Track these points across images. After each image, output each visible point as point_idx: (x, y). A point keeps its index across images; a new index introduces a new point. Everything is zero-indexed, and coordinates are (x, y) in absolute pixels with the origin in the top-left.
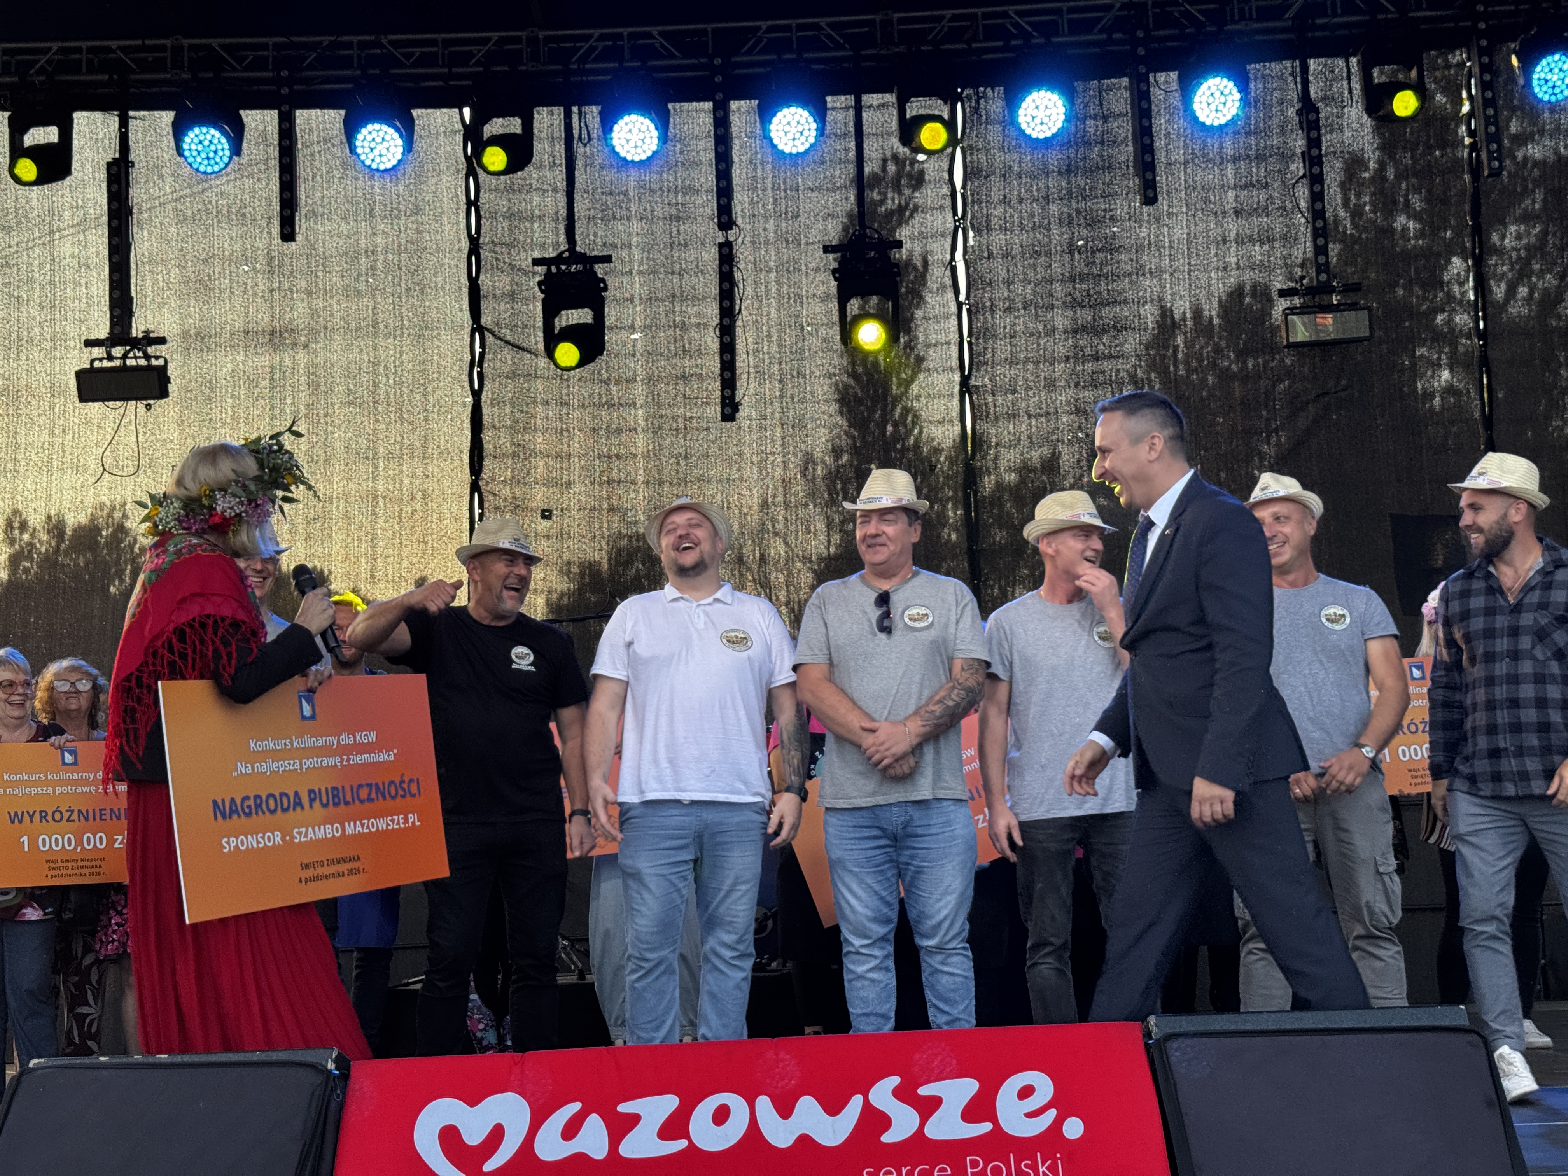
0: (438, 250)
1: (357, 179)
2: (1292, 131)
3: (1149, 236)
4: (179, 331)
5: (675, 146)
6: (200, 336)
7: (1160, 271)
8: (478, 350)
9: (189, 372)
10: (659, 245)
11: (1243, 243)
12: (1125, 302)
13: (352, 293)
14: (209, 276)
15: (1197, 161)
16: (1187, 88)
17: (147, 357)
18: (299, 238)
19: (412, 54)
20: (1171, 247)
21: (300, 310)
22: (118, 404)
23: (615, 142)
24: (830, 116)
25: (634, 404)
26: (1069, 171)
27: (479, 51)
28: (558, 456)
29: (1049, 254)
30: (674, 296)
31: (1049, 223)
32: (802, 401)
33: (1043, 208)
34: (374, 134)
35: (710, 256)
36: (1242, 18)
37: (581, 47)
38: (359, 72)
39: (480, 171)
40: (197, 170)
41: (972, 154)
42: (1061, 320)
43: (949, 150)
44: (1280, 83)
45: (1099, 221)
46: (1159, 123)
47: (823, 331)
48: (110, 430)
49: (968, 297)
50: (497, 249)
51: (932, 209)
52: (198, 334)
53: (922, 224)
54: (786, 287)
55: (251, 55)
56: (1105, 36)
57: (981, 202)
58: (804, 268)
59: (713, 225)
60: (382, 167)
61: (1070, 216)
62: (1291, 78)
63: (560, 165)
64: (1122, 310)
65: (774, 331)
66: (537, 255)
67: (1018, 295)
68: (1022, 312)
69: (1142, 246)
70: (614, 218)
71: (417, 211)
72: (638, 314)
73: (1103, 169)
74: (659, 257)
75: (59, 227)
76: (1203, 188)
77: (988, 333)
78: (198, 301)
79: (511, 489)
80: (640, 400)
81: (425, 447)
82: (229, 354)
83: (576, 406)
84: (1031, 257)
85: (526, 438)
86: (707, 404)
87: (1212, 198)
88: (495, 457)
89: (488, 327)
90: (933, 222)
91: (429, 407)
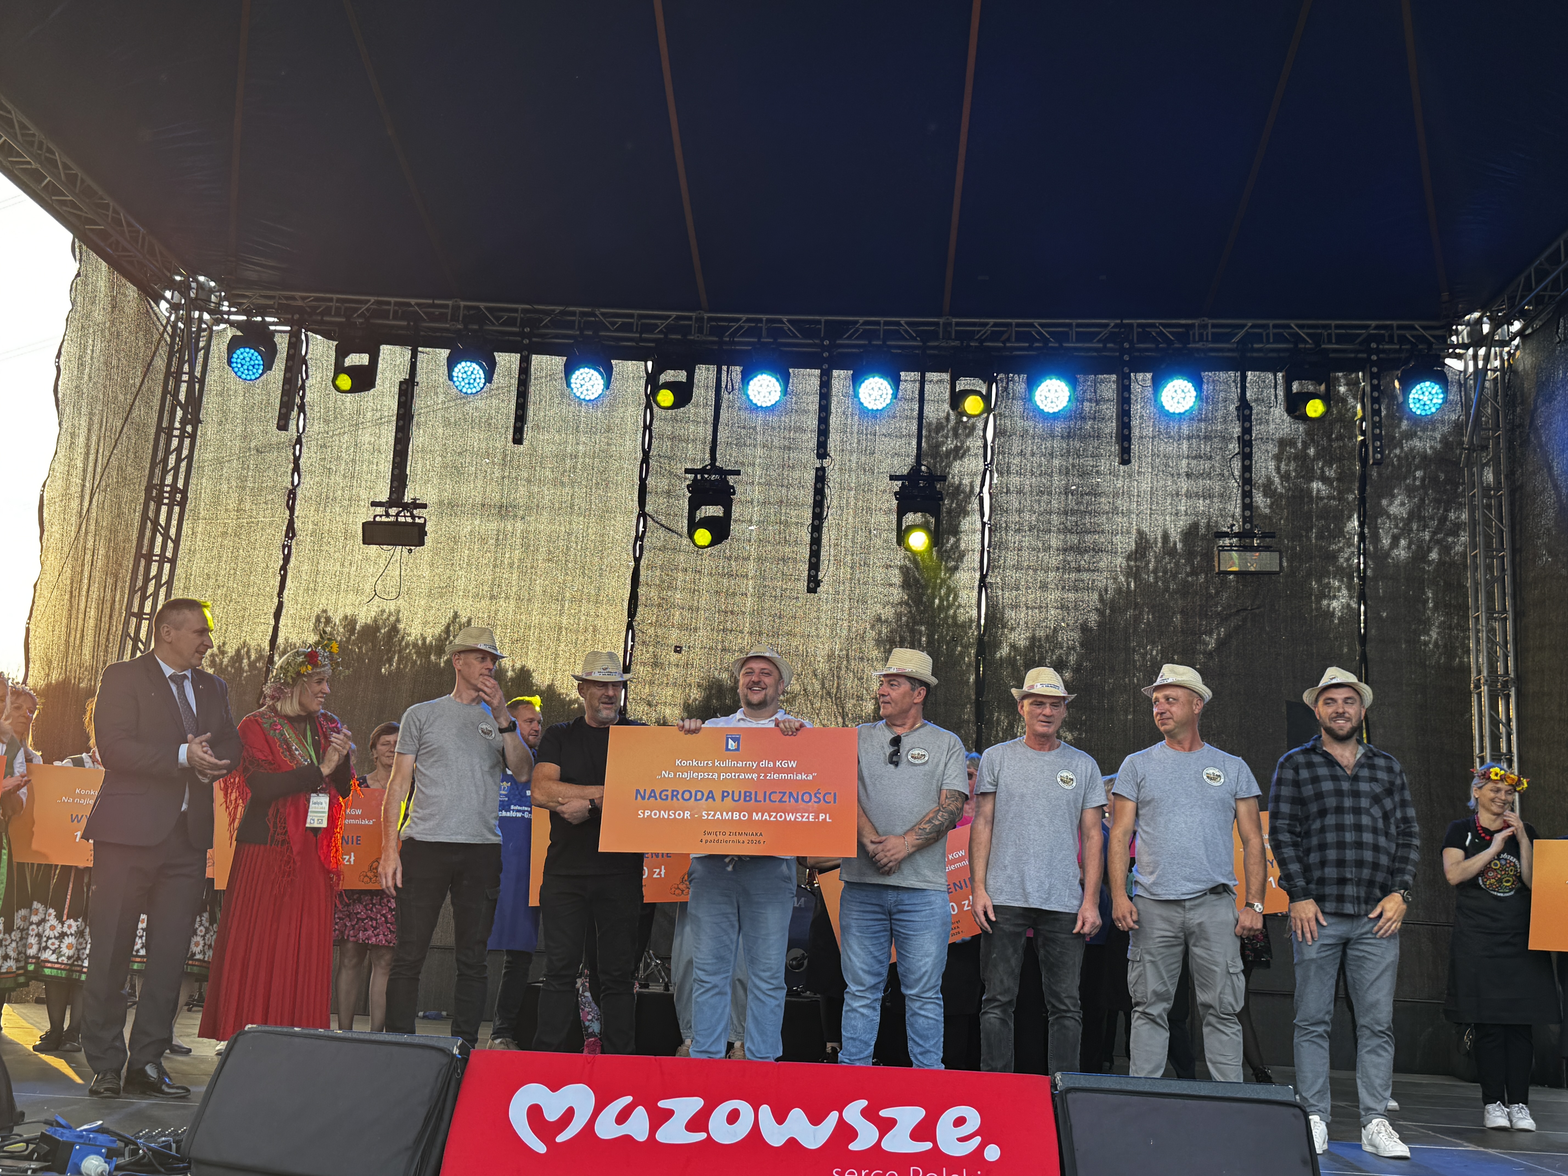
0: (620, 458)
1: (569, 405)
2: (1231, 421)
3: (1123, 486)
4: (437, 500)
6: (452, 505)
7: (1130, 512)
8: (641, 529)
9: (440, 529)
10: (774, 466)
11: (1191, 497)
12: (1103, 532)
13: (558, 483)
14: (461, 464)
15: (1161, 436)
16: (1157, 384)
17: (413, 516)
18: (525, 442)
19: (616, 323)
20: (1138, 496)
21: (522, 493)
22: (390, 547)
23: (750, 392)
24: (902, 386)
25: (747, 576)
26: (1069, 437)
27: (662, 324)
28: (691, 608)
29: (1050, 493)
30: (781, 502)
31: (1052, 472)
32: (865, 584)
33: (1048, 461)
34: (584, 375)
35: (810, 477)
36: (1201, 340)
37: (733, 326)
38: (578, 333)
39: (654, 405)
40: (461, 391)
41: (1000, 419)
42: (1055, 541)
43: (985, 415)
44: (1226, 387)
45: (1088, 473)
46: (1136, 408)
47: (884, 535)
48: (382, 565)
49: (990, 519)
50: (661, 460)
51: (970, 455)
52: (449, 503)
54: (861, 502)
55: (506, 316)
56: (1101, 345)
57: (1005, 454)
58: (875, 489)
59: (813, 455)
60: (587, 398)
61: (1067, 468)
62: (1233, 384)
63: (711, 405)
64: (1099, 537)
65: (850, 532)
66: (689, 466)
67: (1026, 521)
68: (1028, 533)
69: (1118, 493)
70: (745, 445)
71: (609, 430)
72: (756, 513)
73: (1094, 437)
74: (774, 474)
75: (363, 423)
76: (1165, 456)
77: (1001, 545)
78: (452, 481)
79: (654, 629)
80: (751, 573)
81: (597, 594)
82: (470, 519)
83: (706, 574)
84: (1037, 495)
85: (669, 594)
86: (798, 580)
87: (1171, 464)
88: (646, 606)
89: (650, 514)
90: (969, 464)
91: (604, 567)
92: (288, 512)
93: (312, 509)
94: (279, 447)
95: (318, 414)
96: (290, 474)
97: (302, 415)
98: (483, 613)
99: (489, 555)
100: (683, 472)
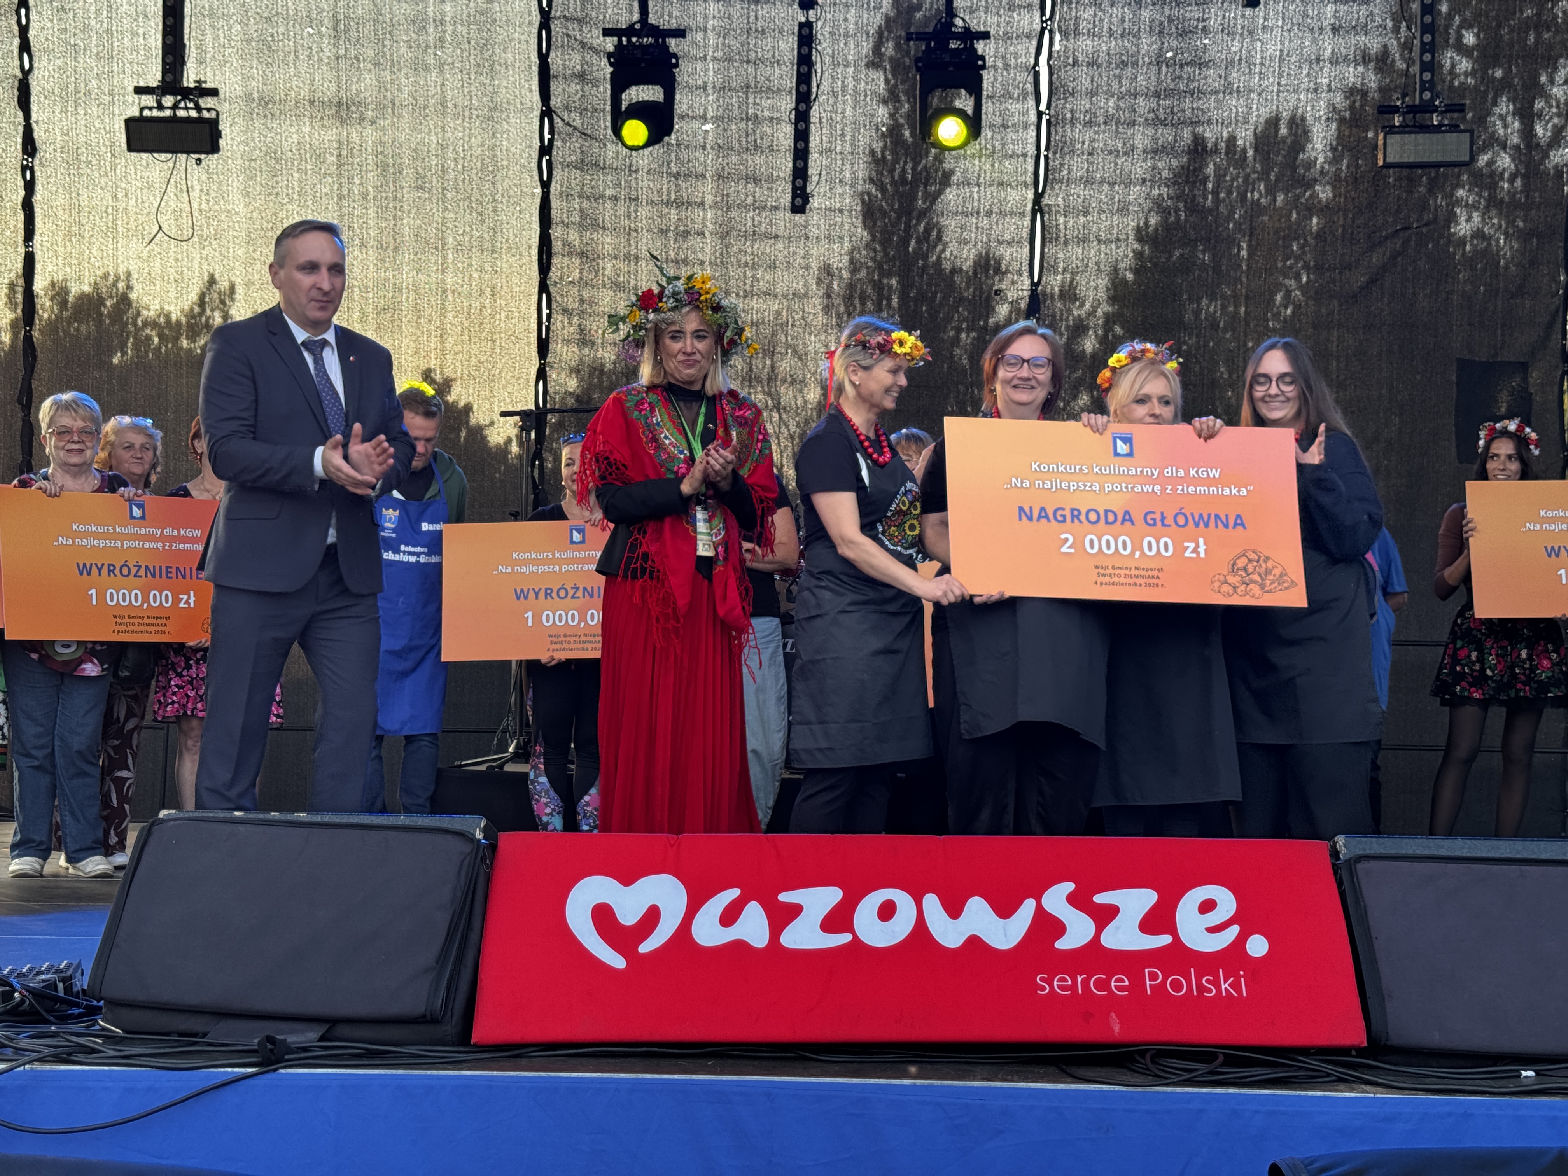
0: (508, 21)
3: (1241, 51)
4: (241, 94)
6: (265, 101)
7: (1249, 89)
8: (547, 136)
9: (253, 140)
10: (735, 31)
11: (1337, 63)
12: (1209, 122)
13: (420, 67)
14: (272, 36)
17: (199, 109)
20: (1262, 64)
21: (368, 82)
22: (168, 156)
25: (703, 204)
29: (1135, 64)
30: (748, 86)
31: (1139, 31)
33: (1134, 15)
35: (788, 46)
42: (1141, 138)
45: (1191, 31)
49: (1049, 107)
50: (569, 24)
51: (1020, 7)
52: (261, 98)
53: (1008, 23)
54: (863, 84)
57: (1071, 3)
59: (794, 5)
61: (1161, 23)
65: (848, 129)
66: (609, 27)
67: (1101, 108)
68: (1103, 127)
69: (1233, 61)
72: (710, 103)
74: (736, 44)
77: (1066, 148)
78: (261, 63)
79: (579, 291)
80: (709, 199)
81: (493, 239)
82: (295, 123)
83: (644, 203)
84: (1117, 67)
85: (595, 236)
86: (776, 208)
87: (1310, 13)
88: (563, 255)
89: (558, 111)
90: (1019, 21)
91: (498, 197)
92: (21, 114)
93: (57, 111)
96: (16, 55)
99: (330, 180)
100: (601, 38)
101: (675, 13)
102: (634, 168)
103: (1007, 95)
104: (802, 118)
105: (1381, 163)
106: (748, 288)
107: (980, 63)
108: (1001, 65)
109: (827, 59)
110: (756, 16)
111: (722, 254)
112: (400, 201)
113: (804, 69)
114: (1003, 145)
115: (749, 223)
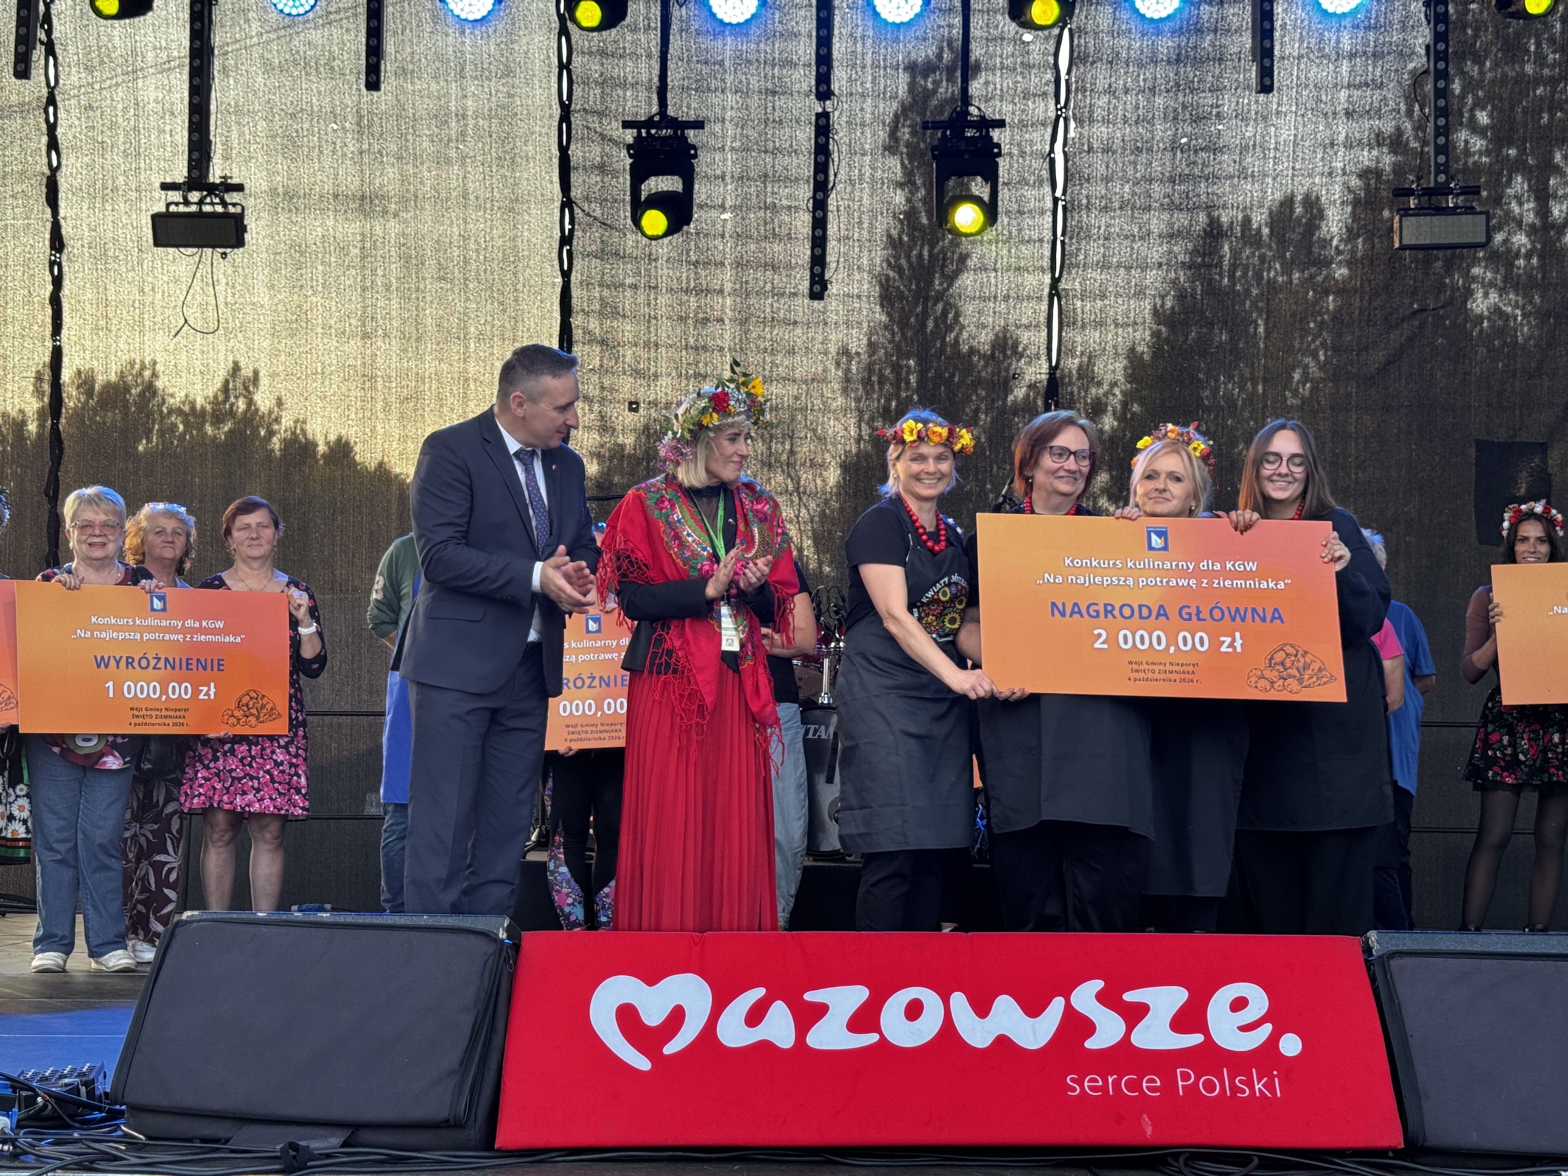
0: (529, 114)
1: (447, 35)
2: (1416, 25)
3: (1255, 136)
4: (266, 188)
5: (773, 14)
6: (290, 196)
7: (1263, 174)
8: (568, 227)
9: (278, 234)
10: (753, 121)
11: (1351, 147)
12: (1224, 207)
13: (441, 159)
14: (297, 131)
15: (1311, 55)
17: (224, 204)
20: (1276, 149)
21: (391, 175)
22: (194, 250)
23: (712, 3)
25: (722, 291)
26: (1178, 61)
28: (647, 345)
29: (1150, 150)
30: (766, 176)
31: (1153, 117)
33: (1148, 102)
35: (805, 136)
39: (572, 27)
40: (281, 11)
41: (1079, 37)
42: (1157, 222)
43: (1056, 31)
45: (1205, 117)
49: (1064, 193)
50: (589, 117)
51: (1034, 95)
52: (286, 193)
53: (1023, 111)
54: (880, 172)
57: (1085, 91)
59: (811, 96)
60: (470, 17)
61: (1175, 110)
63: (655, 29)
65: (865, 218)
66: (629, 119)
67: (1116, 194)
68: (1118, 212)
69: (1247, 146)
70: (709, 89)
71: (508, 72)
72: (729, 193)
73: (1214, 60)
74: (753, 134)
75: (142, 69)
76: (1315, 86)
77: (1082, 233)
78: (286, 158)
79: (599, 378)
80: (728, 287)
81: (514, 329)
82: (319, 217)
83: (664, 291)
84: (1132, 153)
85: (615, 324)
86: (795, 295)
87: (1324, 98)
88: (584, 344)
89: (578, 202)
90: (1034, 110)
91: (520, 287)
92: (48, 210)
93: (85, 204)
94: (23, 109)
95: (76, 58)
96: (44, 152)
97: (51, 59)
98: (355, 359)
99: (354, 273)
100: (621, 130)
101: (693, 105)
102: (653, 257)
103: (1023, 182)
104: (820, 206)
105: (1397, 245)
106: (767, 373)
107: (996, 150)
108: (1016, 152)
109: (844, 148)
110: (773, 107)
111: (741, 340)
112: (423, 292)
113: (821, 158)
114: (1020, 231)
115: (768, 310)
